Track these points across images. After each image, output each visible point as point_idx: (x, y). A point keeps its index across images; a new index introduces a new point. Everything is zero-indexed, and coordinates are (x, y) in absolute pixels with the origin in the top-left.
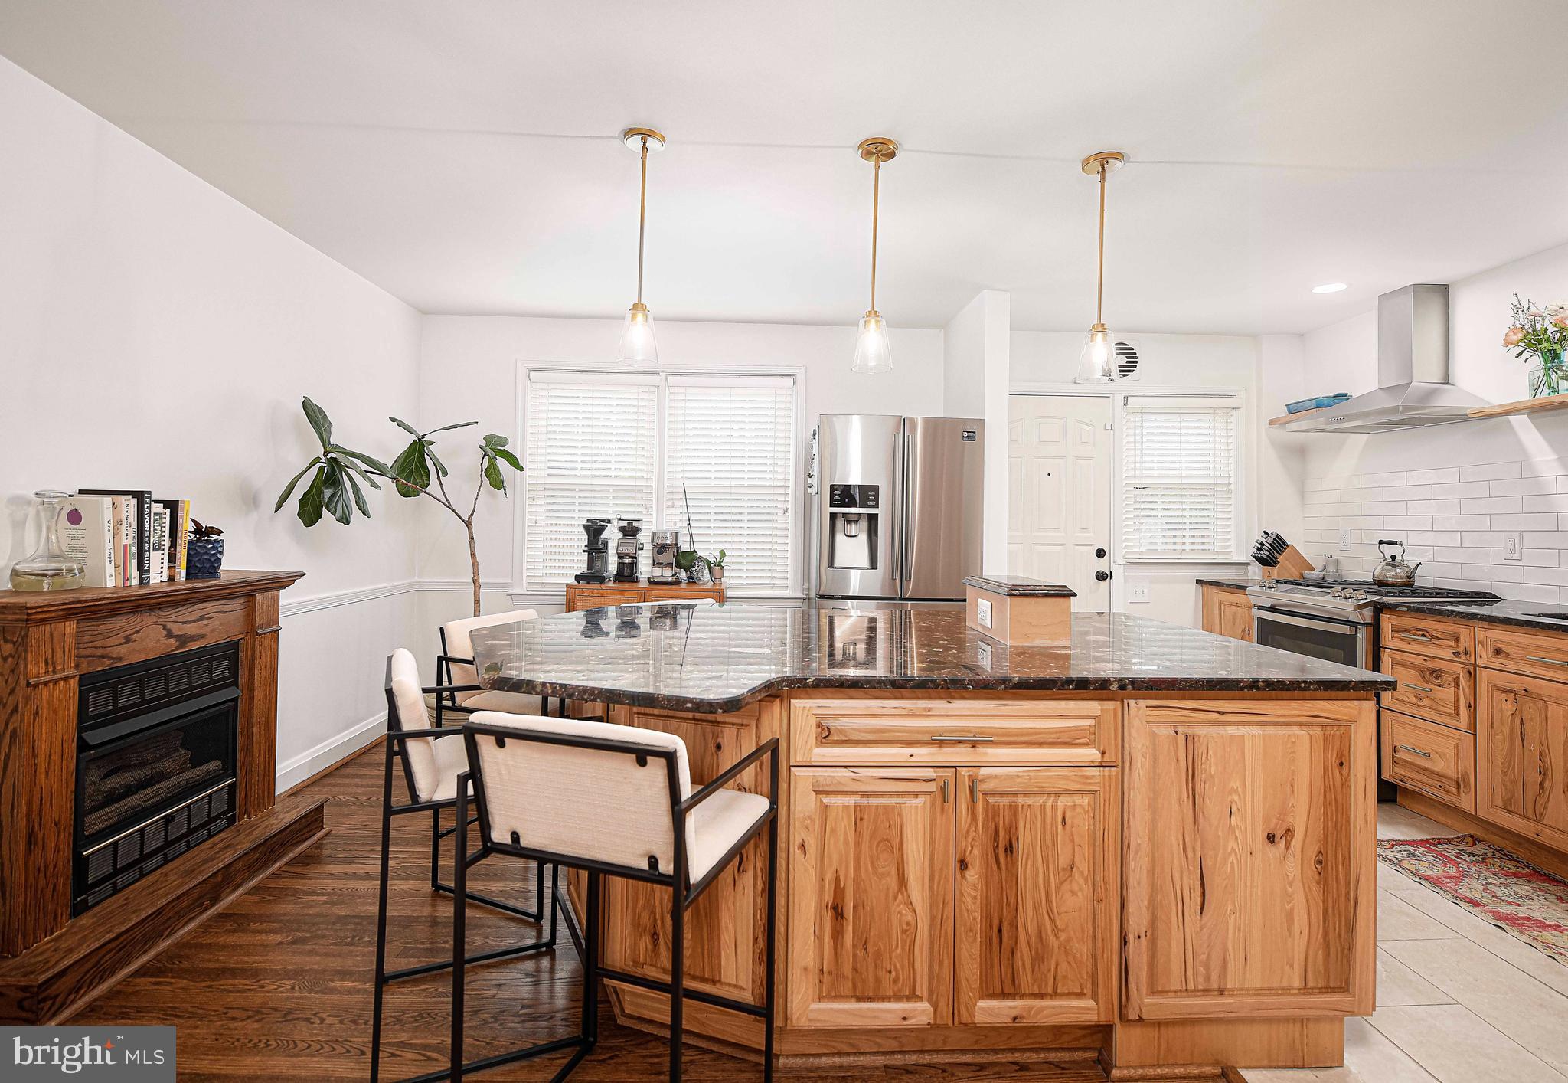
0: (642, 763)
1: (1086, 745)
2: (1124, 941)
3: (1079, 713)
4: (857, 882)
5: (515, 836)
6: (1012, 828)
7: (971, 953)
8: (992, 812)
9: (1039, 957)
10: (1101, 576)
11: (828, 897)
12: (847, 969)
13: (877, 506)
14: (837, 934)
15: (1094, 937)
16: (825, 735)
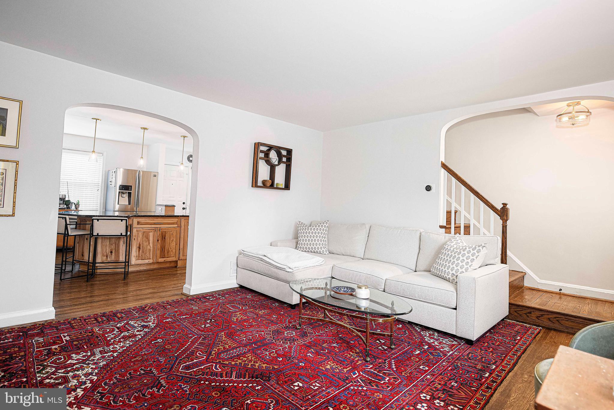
0: (122, 221)
1: (175, 224)
2: (179, 249)
3: (175, 220)
4: (142, 243)
5: (98, 234)
6: (165, 236)
7: (159, 252)
8: (162, 234)
9: (168, 252)
10: (184, 209)
11: (138, 246)
12: (140, 256)
13: (131, 190)
14: (139, 251)
15: (175, 249)
16: (138, 223)
